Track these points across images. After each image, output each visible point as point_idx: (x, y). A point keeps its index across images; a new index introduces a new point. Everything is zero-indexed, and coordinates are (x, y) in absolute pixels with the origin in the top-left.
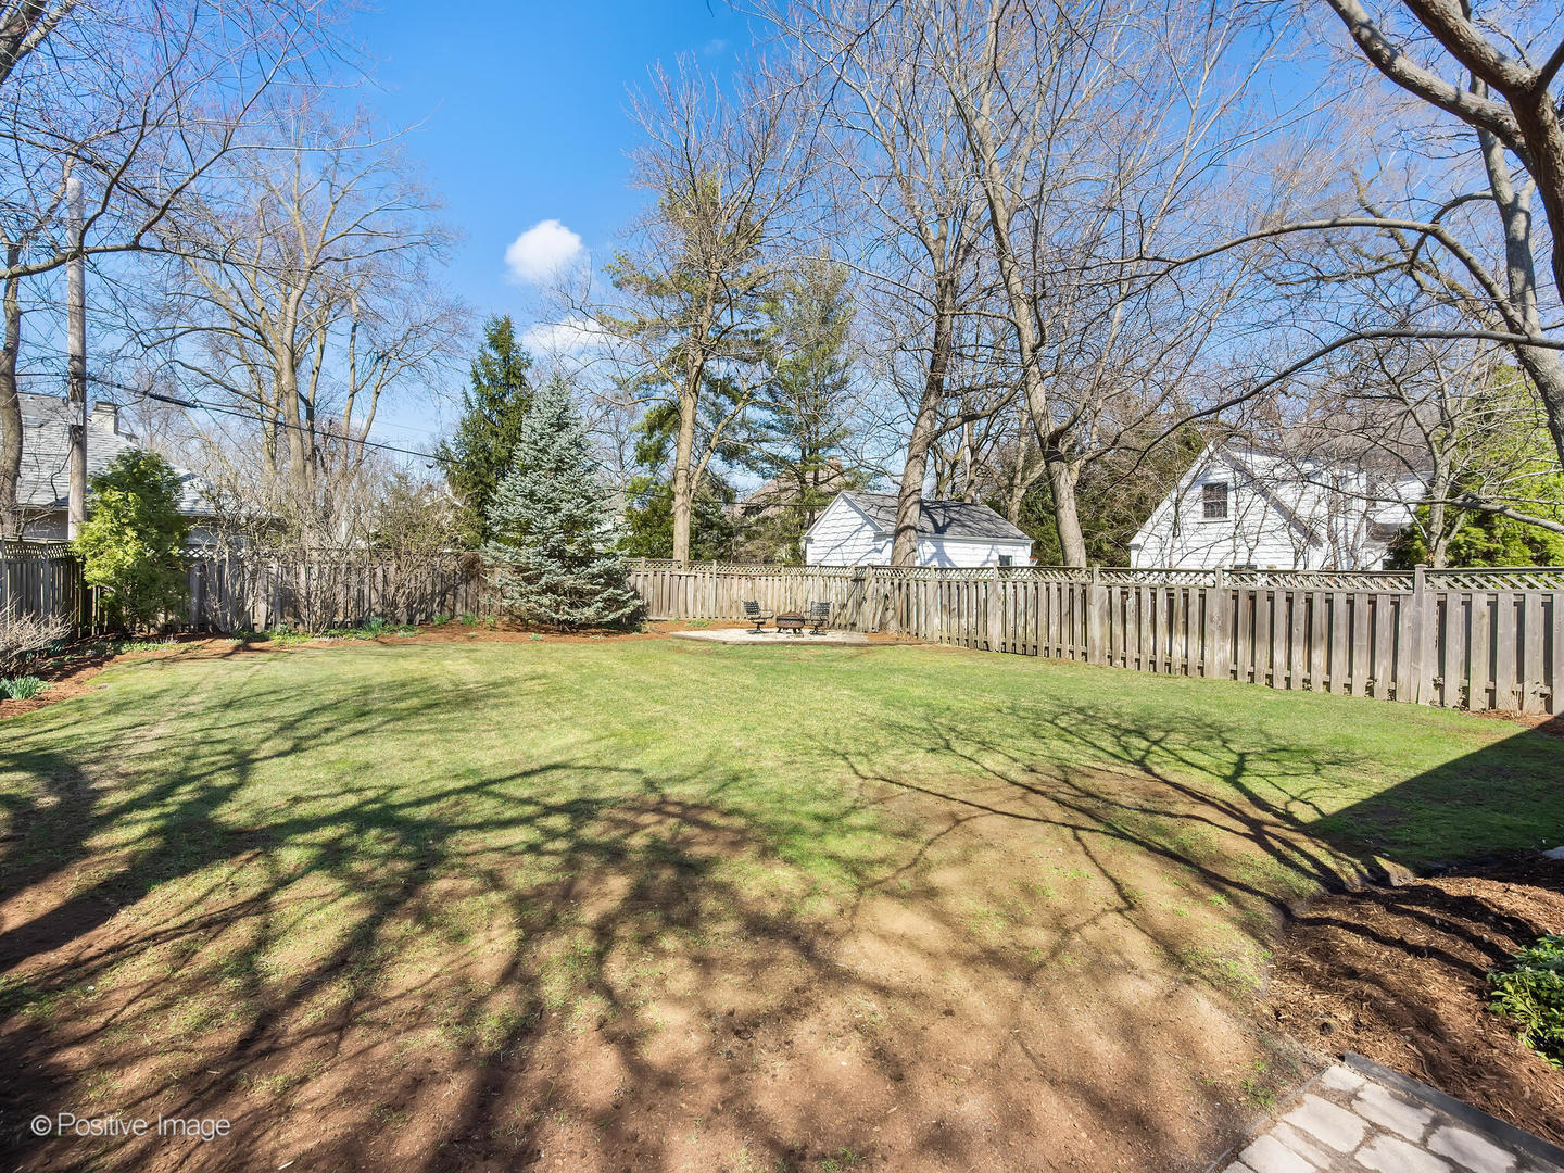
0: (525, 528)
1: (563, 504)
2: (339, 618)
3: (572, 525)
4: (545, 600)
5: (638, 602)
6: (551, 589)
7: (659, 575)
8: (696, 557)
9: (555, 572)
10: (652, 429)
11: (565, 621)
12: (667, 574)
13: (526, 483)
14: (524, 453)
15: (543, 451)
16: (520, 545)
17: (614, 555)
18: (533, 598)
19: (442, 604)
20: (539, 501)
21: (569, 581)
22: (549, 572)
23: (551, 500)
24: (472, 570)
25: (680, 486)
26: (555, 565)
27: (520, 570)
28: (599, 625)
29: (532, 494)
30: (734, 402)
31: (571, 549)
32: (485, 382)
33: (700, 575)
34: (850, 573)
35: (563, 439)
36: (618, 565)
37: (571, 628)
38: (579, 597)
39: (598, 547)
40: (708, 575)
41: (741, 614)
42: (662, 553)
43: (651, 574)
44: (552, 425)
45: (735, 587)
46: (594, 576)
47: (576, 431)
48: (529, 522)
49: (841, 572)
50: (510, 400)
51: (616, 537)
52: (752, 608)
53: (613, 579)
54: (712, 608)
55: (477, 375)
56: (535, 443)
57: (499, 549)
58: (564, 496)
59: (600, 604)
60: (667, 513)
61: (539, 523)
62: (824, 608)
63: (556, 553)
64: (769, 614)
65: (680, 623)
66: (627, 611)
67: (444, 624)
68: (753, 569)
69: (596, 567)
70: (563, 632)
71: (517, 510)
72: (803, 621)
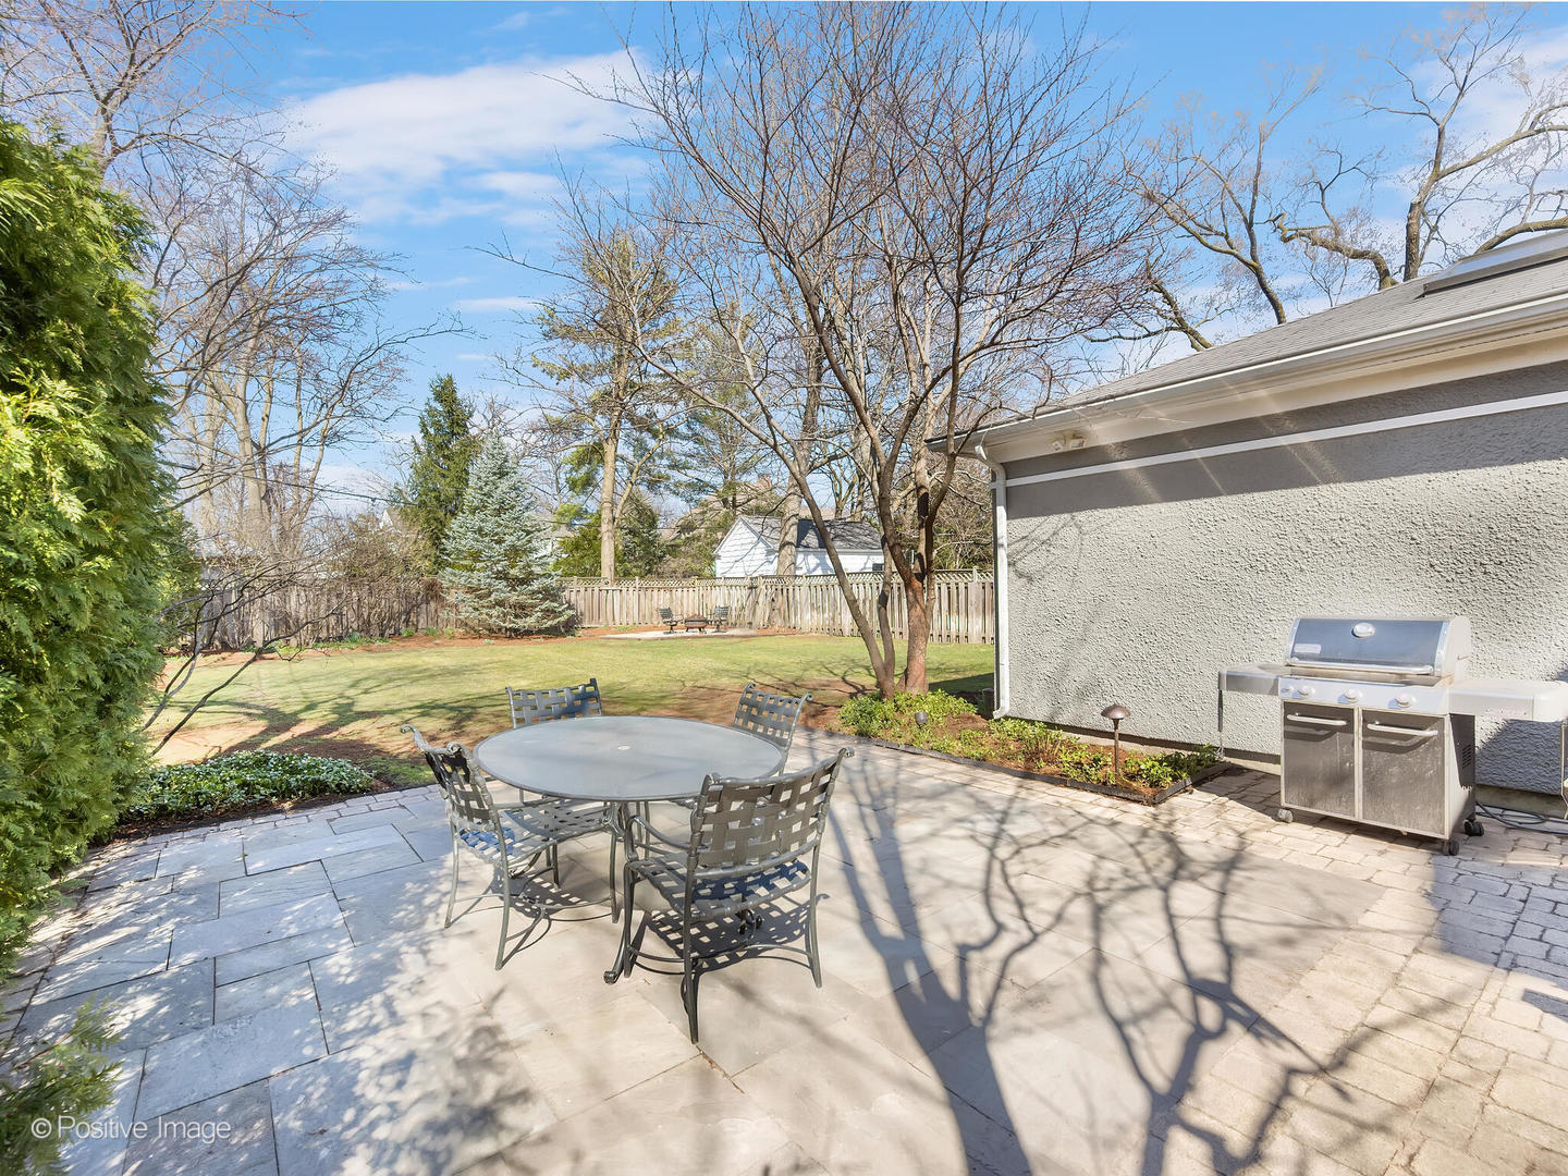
0: (476, 556)
1: (506, 537)
2: (323, 635)
3: (514, 553)
4: (494, 612)
5: (571, 612)
6: (500, 603)
7: (590, 590)
8: (624, 575)
9: (501, 590)
10: (581, 463)
11: (510, 629)
12: (596, 589)
13: (476, 521)
14: (471, 496)
15: (489, 495)
16: (472, 571)
17: (550, 575)
18: (485, 611)
19: (407, 621)
20: (486, 535)
21: (514, 598)
22: (497, 590)
23: (497, 534)
24: (433, 592)
25: (606, 515)
26: (502, 584)
27: (471, 590)
28: (540, 632)
29: (480, 530)
30: (655, 436)
31: (514, 572)
32: (432, 431)
33: (624, 590)
34: (747, 582)
35: (504, 485)
36: (553, 582)
37: (517, 634)
38: (522, 610)
39: (537, 570)
40: (631, 589)
41: (658, 620)
42: (592, 572)
43: (582, 590)
44: (495, 474)
45: (655, 598)
46: (534, 593)
47: (515, 478)
48: (480, 552)
49: (740, 582)
50: (455, 445)
51: (552, 561)
52: (666, 613)
53: (550, 594)
54: (636, 615)
55: (424, 426)
56: (481, 489)
57: (455, 575)
58: (506, 531)
59: (539, 614)
60: (595, 538)
61: (487, 553)
62: (725, 611)
63: (502, 576)
64: (680, 618)
65: (608, 629)
66: (562, 619)
67: (410, 636)
68: (671, 583)
69: (536, 585)
70: (510, 637)
71: (468, 542)
72: (706, 621)
